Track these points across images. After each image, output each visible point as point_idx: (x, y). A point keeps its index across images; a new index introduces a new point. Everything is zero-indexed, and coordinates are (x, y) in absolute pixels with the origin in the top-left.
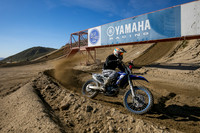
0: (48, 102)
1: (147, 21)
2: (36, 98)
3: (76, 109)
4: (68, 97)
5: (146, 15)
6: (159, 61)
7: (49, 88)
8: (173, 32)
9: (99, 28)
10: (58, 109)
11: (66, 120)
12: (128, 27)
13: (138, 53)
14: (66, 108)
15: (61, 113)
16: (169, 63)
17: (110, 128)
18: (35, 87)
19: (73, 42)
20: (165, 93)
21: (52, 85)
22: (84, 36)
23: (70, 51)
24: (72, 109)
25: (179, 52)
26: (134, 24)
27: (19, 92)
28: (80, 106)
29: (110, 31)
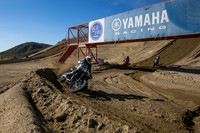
0: (40, 108)
1: (165, 12)
2: (26, 104)
3: (75, 122)
4: (64, 105)
5: (163, 4)
6: (179, 63)
7: (42, 91)
9: (102, 21)
10: (52, 120)
12: (139, 20)
13: (151, 52)
14: (62, 119)
15: (56, 127)
16: (194, 66)
18: (25, 89)
19: (71, 37)
20: (192, 106)
21: (45, 88)
22: (84, 30)
23: (66, 50)
24: (70, 121)
27: (7, 95)
28: (80, 118)
29: (116, 24)
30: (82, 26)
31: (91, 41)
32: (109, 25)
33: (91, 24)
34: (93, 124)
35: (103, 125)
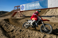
1: (39, 3)
6: (42, 15)
7: (6, 25)
8: (46, 7)
9: (24, 5)
11: (12, 35)
12: (33, 5)
14: (12, 31)
16: (45, 15)
17: (28, 36)
23: (14, 13)
24: (14, 31)
25: (47, 12)
26: (35, 4)
28: (17, 30)
29: (28, 6)
30: (18, 6)
31: (21, 10)
32: (26, 6)
33: (21, 6)
34: (21, 31)
35: (23, 31)
